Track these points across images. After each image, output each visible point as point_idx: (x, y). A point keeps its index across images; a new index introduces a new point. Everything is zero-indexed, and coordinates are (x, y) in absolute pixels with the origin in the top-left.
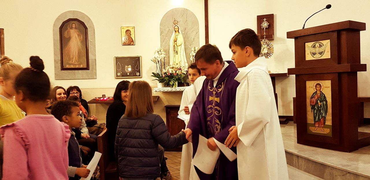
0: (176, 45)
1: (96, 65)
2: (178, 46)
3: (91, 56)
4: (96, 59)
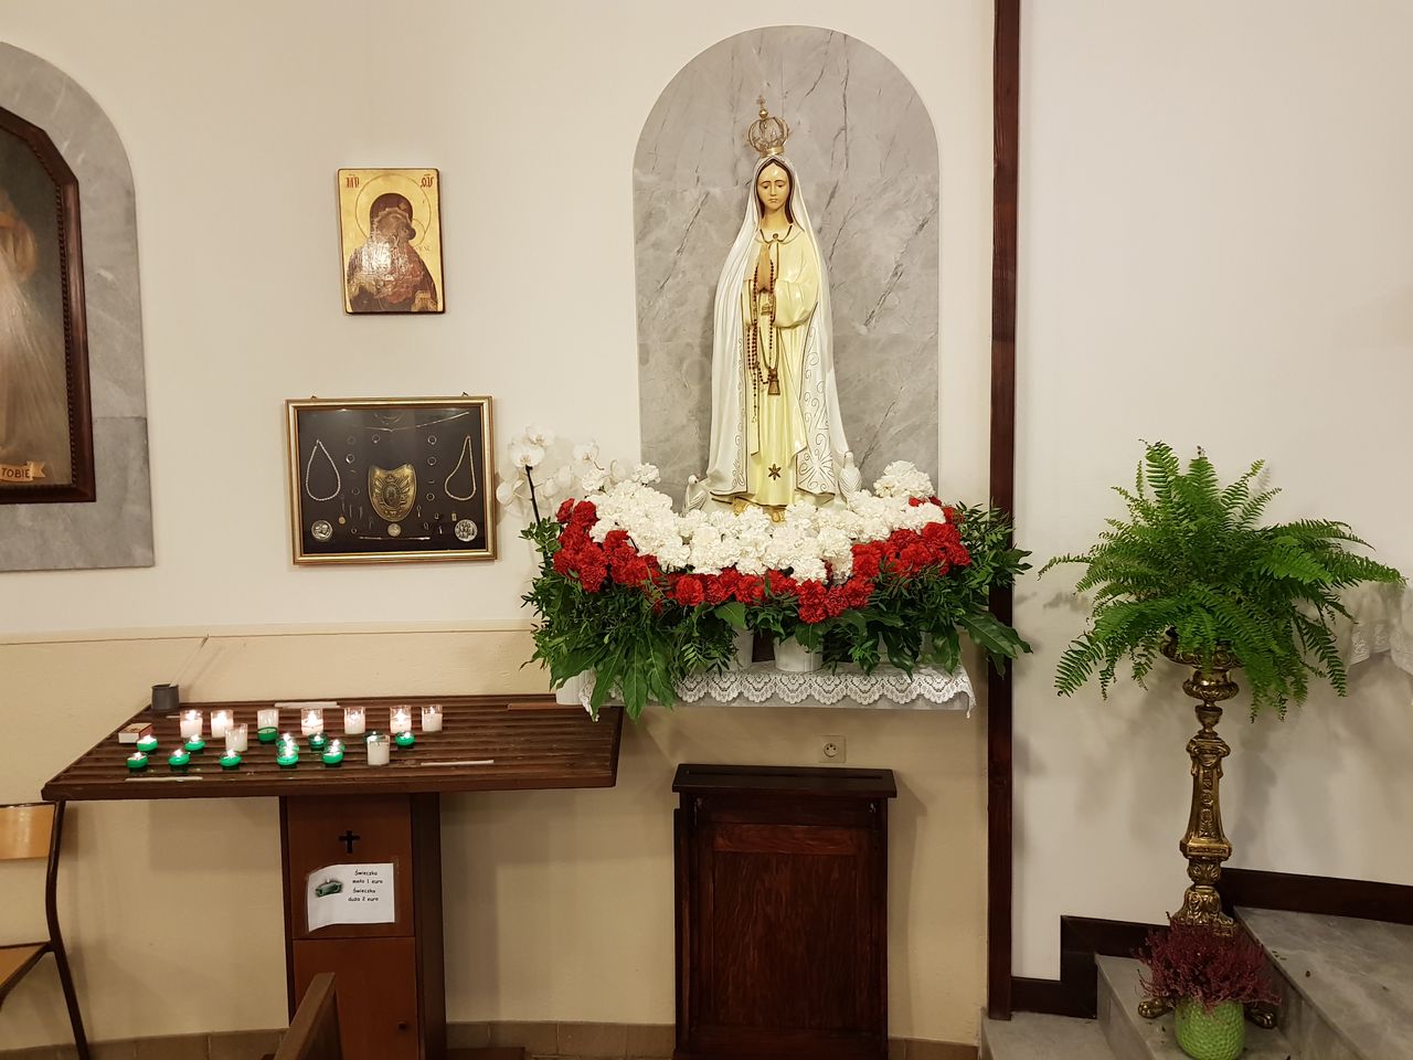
0: (764, 322)
1: (147, 461)
2: (780, 328)
3: (105, 397)
4: (146, 419)
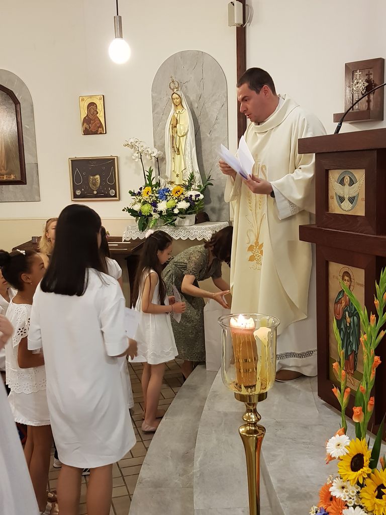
0: (175, 135)
2: (180, 137)
4: (37, 164)
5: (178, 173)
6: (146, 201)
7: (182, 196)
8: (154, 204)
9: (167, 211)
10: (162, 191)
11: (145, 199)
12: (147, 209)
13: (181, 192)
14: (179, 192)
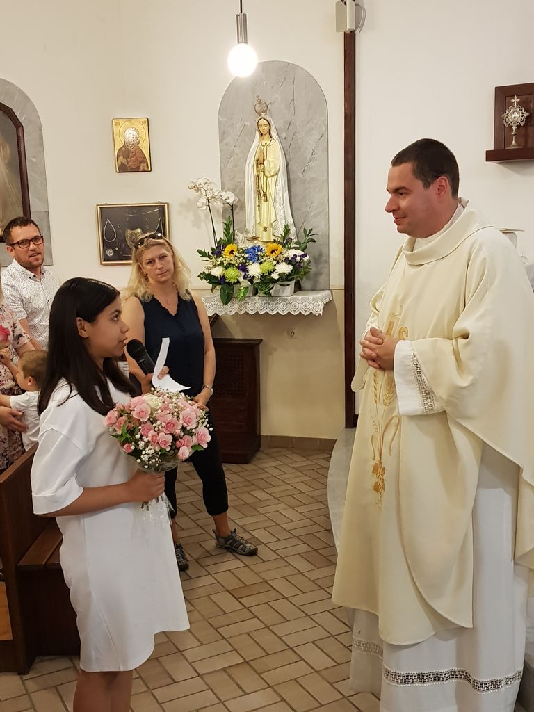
0: (261, 175)
2: (267, 177)
3: (35, 204)
4: (48, 212)
5: (265, 225)
6: (230, 264)
7: (281, 256)
8: (243, 268)
9: (262, 276)
10: (252, 250)
11: (229, 262)
12: (232, 274)
13: (279, 251)
14: (277, 250)
